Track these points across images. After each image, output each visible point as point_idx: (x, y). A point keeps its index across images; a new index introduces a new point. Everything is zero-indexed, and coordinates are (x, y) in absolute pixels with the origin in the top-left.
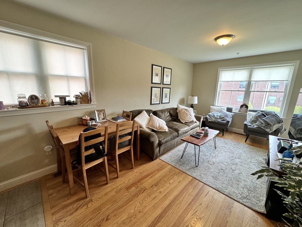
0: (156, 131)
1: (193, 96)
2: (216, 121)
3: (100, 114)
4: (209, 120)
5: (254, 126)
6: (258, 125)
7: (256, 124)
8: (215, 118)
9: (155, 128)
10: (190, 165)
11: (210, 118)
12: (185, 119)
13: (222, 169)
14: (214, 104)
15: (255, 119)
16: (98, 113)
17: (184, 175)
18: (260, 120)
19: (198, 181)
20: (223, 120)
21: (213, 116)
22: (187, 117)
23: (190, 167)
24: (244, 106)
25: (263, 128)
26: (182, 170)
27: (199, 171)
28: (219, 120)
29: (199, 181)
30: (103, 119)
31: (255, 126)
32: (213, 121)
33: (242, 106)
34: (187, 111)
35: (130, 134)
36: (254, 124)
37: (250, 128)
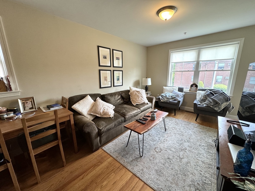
0: (100, 117)
1: (146, 78)
2: (168, 101)
3: (27, 103)
4: (161, 100)
5: (203, 105)
6: (207, 104)
7: (205, 102)
8: (167, 99)
9: (99, 114)
10: (133, 156)
11: (162, 99)
12: (137, 101)
13: (168, 158)
14: (167, 85)
15: (204, 98)
16: (23, 102)
17: (124, 170)
18: (208, 98)
19: (138, 179)
20: (175, 100)
21: (165, 97)
22: (138, 99)
23: (133, 158)
24: (194, 86)
25: (212, 107)
26: (123, 163)
27: (142, 163)
28: (171, 100)
29: (140, 179)
30: (30, 109)
32: (165, 101)
33: (192, 86)
34: (138, 93)
35: (54, 127)
36: (204, 103)
37: (199, 107)
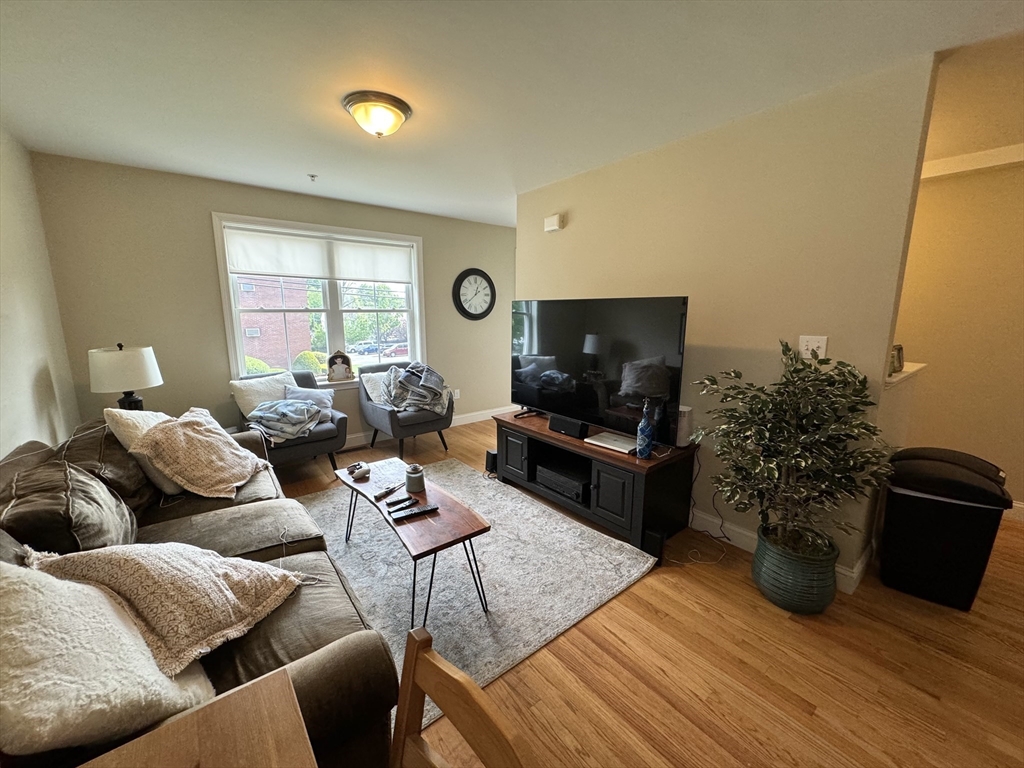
1: (120, 347)
6: (415, 405)
7: (407, 401)
14: (233, 371)
18: (412, 388)
24: (339, 361)
25: (427, 407)
31: (410, 409)
36: (404, 404)
